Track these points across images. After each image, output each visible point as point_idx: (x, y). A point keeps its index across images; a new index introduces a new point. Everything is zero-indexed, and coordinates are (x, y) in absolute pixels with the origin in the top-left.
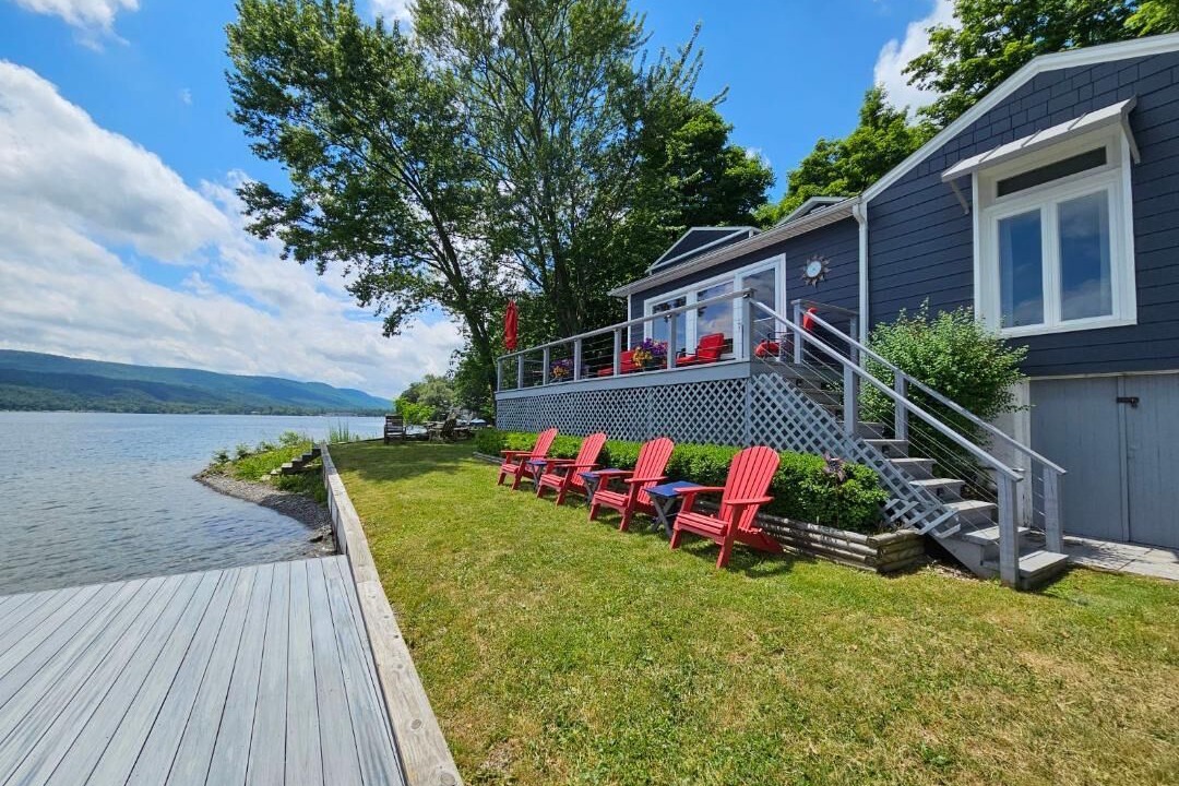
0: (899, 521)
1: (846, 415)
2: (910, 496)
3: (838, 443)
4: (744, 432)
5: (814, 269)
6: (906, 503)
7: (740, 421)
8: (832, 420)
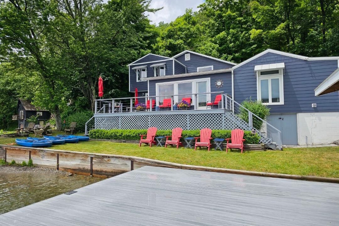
0: (261, 142)
1: (249, 123)
2: (263, 137)
3: (248, 128)
4: (222, 126)
5: (219, 83)
6: (262, 138)
7: (221, 123)
8: (246, 123)
